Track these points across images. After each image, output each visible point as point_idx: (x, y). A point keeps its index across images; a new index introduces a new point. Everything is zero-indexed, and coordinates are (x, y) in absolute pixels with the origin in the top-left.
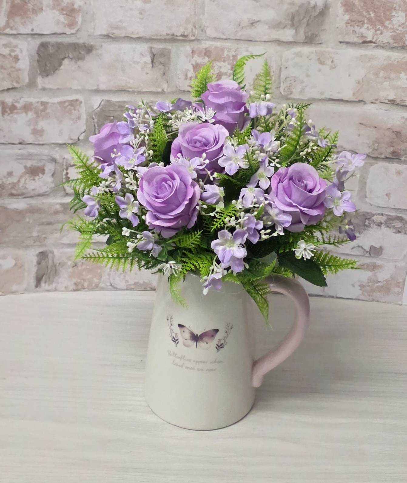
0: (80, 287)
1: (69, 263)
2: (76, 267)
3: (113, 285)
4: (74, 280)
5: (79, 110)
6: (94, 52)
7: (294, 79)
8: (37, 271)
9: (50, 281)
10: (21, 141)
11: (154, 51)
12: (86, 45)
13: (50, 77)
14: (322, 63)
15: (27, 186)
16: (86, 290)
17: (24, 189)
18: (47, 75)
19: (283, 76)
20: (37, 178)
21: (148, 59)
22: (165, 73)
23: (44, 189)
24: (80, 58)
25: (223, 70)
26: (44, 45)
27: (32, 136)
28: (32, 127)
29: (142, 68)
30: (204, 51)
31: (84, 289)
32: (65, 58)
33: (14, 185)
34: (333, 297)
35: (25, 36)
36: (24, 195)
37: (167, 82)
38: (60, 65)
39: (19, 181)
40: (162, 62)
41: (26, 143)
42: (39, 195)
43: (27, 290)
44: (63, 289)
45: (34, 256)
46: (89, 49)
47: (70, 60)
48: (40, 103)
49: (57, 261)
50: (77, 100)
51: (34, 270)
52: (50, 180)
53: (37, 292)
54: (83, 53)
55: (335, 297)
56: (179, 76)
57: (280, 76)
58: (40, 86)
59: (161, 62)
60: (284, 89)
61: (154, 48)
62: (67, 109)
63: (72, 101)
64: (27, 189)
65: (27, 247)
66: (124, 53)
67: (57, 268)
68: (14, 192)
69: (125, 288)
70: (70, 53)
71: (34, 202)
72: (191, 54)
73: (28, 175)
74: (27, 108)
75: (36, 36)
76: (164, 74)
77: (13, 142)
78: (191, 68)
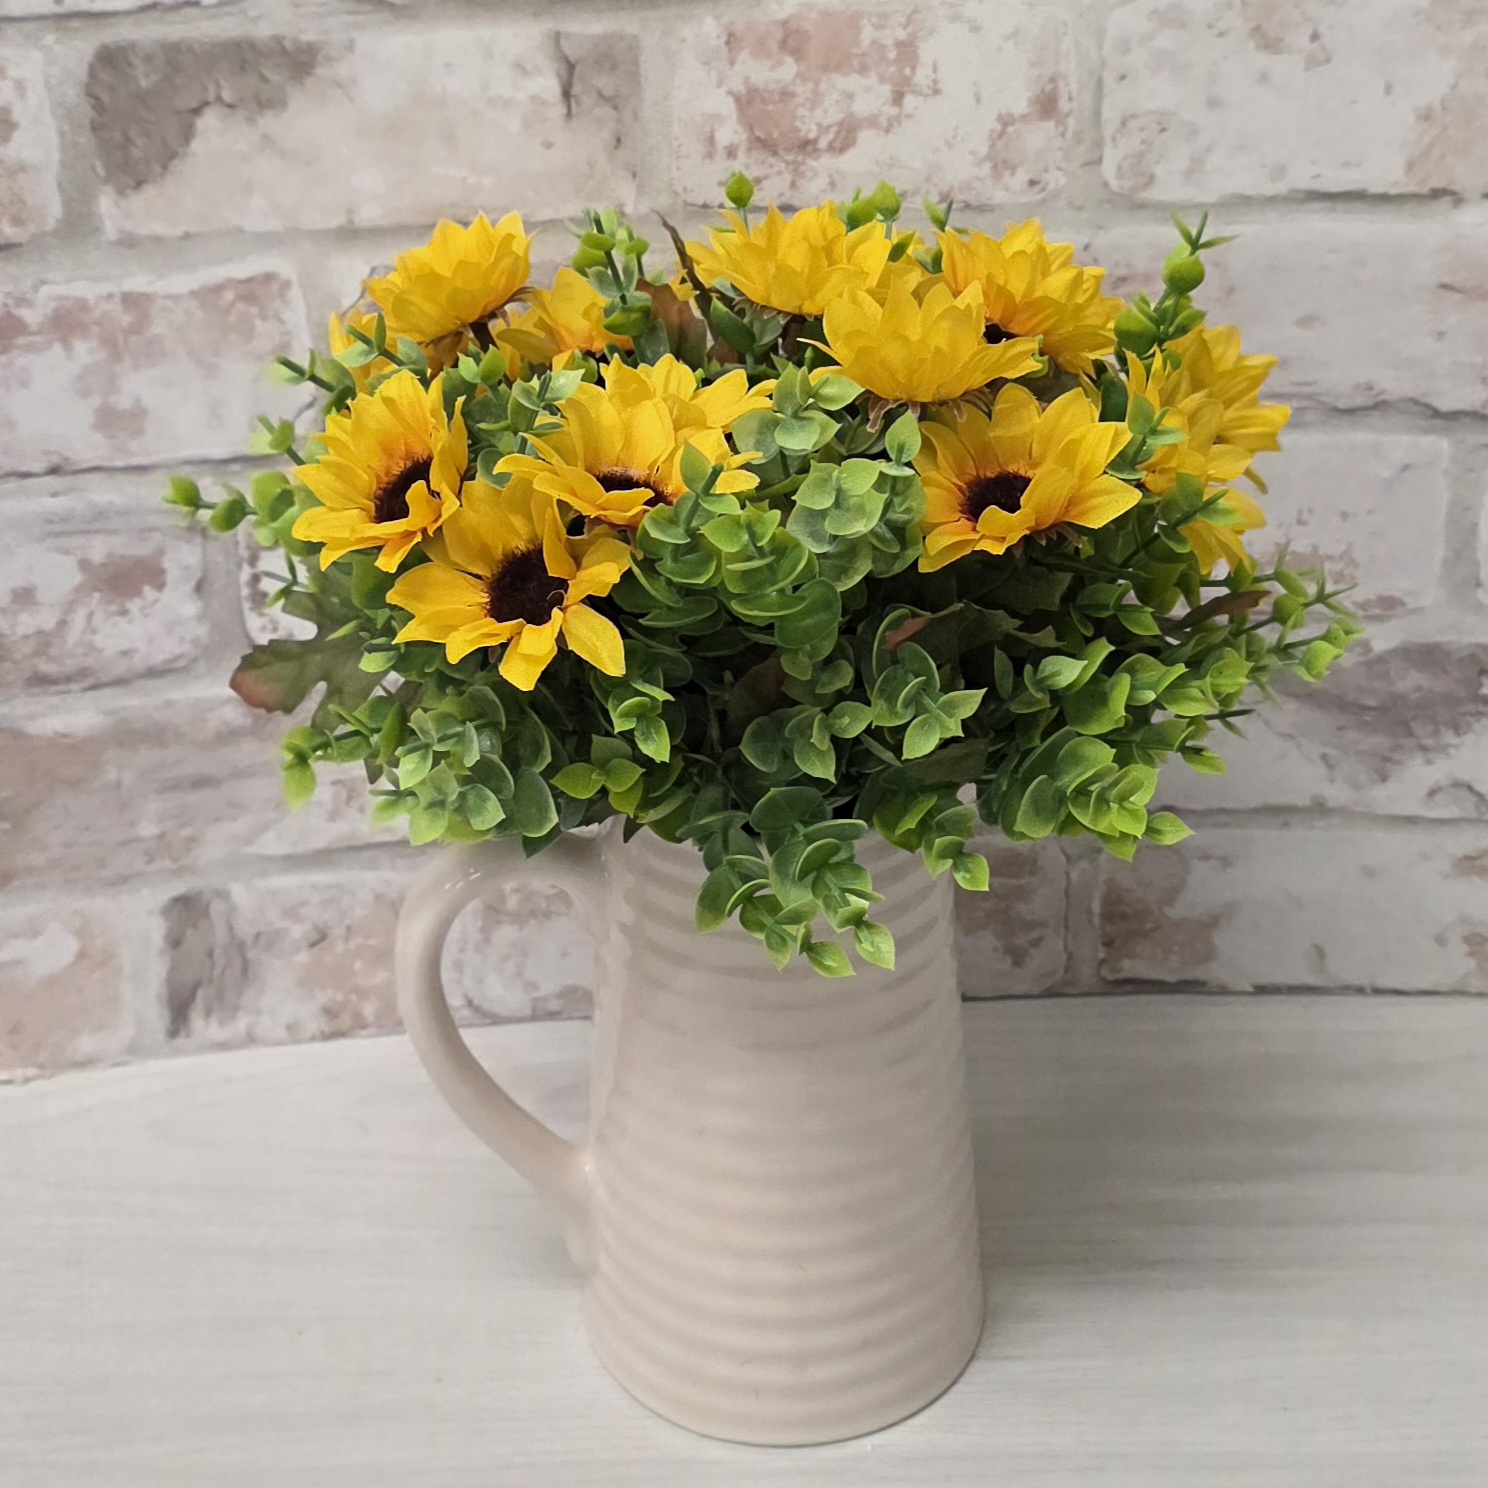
0: (346, 1021)
1: (297, 931)
2: (323, 944)
3: (476, 1002)
4: (324, 997)
5: (286, 315)
6: (321, 71)
7: (1159, 124)
8: (173, 970)
9: (224, 1006)
10: (56, 460)
11: (570, 50)
12: (288, 44)
13: (149, 191)
14: (1269, 44)
15: (99, 640)
16: (371, 1030)
17: (85, 655)
18: (139, 184)
19: (1110, 114)
20: (134, 606)
21: (548, 85)
22: (623, 138)
23: (166, 649)
24: (267, 102)
25: (862, 107)
26: (110, 59)
27: (98, 437)
28: (96, 401)
29: (527, 125)
30: (779, 35)
31: (364, 1027)
32: (206, 104)
33: (44, 642)
34: (1360, 991)
35: (30, 26)
36: (89, 679)
37: (634, 175)
38: (188, 133)
39: (63, 624)
40: (607, 93)
41: (77, 467)
42: (152, 673)
43: (136, 1051)
44: (281, 1033)
45: (150, 913)
46: (301, 61)
47: (226, 110)
48: (117, 299)
49: (245, 930)
50: (269, 277)
51: (156, 970)
52: (191, 608)
53: (179, 1052)
54: (275, 77)
55: (1369, 991)
56: (680, 146)
57: (1097, 113)
58: (111, 232)
59: (601, 95)
60: (1119, 168)
61: (568, 36)
62: (232, 319)
63: (249, 280)
64: (101, 651)
65: (123, 880)
66: (448, 65)
67: (251, 955)
68: (45, 667)
69: (528, 1012)
70: (222, 82)
71: (134, 702)
72: (724, 49)
73: (97, 595)
74: (66, 323)
75: (75, 24)
76: (619, 140)
77: (24, 468)
78: (728, 107)
